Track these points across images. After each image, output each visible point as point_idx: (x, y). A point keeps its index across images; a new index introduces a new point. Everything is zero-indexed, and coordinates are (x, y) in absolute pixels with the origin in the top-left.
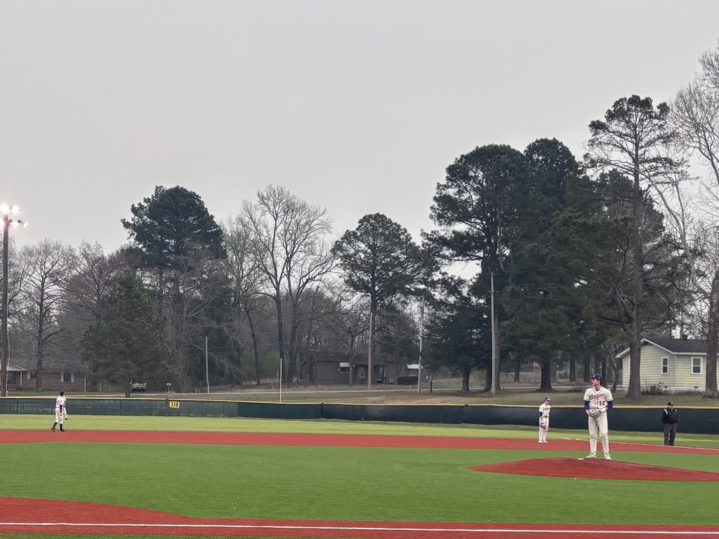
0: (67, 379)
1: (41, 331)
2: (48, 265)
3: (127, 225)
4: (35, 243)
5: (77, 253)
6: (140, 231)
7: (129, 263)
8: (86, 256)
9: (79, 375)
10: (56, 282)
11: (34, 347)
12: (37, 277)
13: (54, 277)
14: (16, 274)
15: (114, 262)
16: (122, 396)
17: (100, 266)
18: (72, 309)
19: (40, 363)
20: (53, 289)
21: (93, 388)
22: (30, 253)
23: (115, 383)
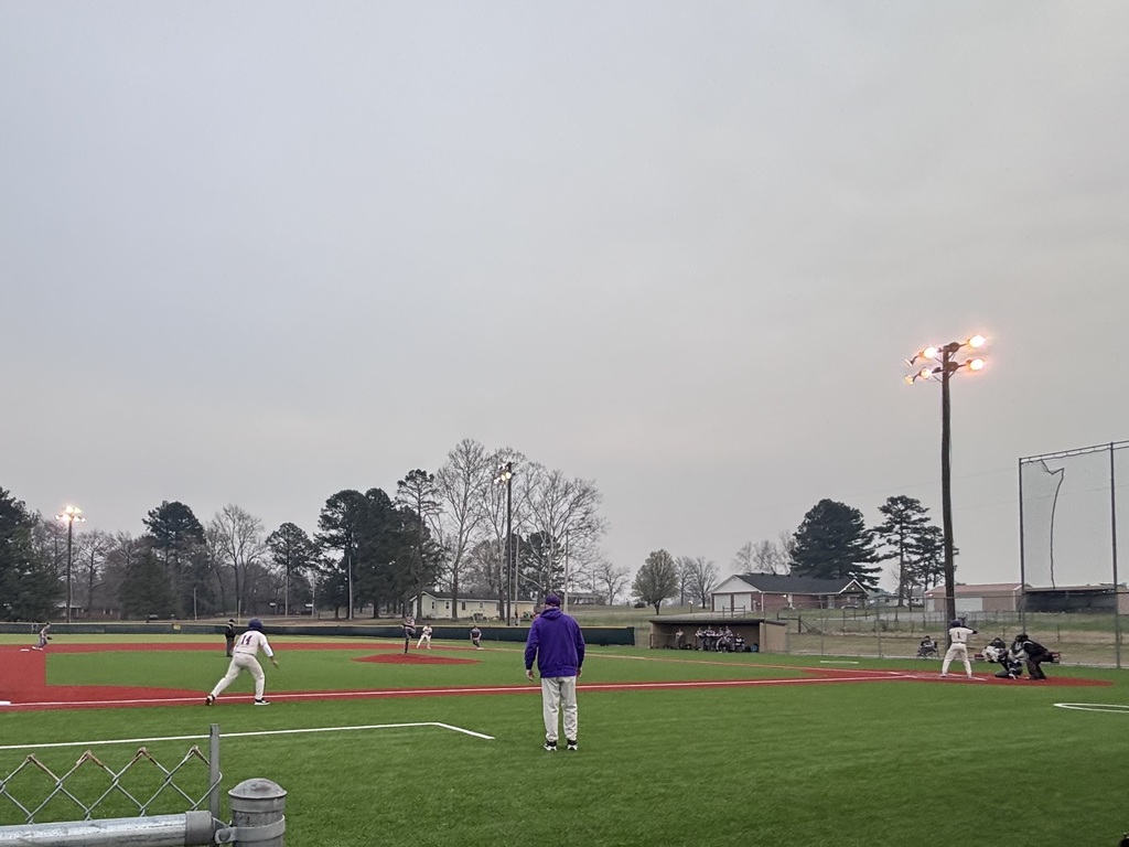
0: (108, 612)
1: (91, 583)
2: (96, 544)
3: (145, 522)
4: (88, 531)
5: (115, 538)
6: (155, 527)
7: (148, 544)
8: (120, 539)
9: (115, 610)
10: (101, 554)
11: (86, 592)
12: (89, 551)
13: (100, 551)
14: (75, 548)
15: (138, 544)
16: (144, 623)
17: (131, 545)
18: (109, 570)
19: (90, 603)
20: (99, 559)
21: (124, 618)
22: (85, 537)
23: (139, 615)
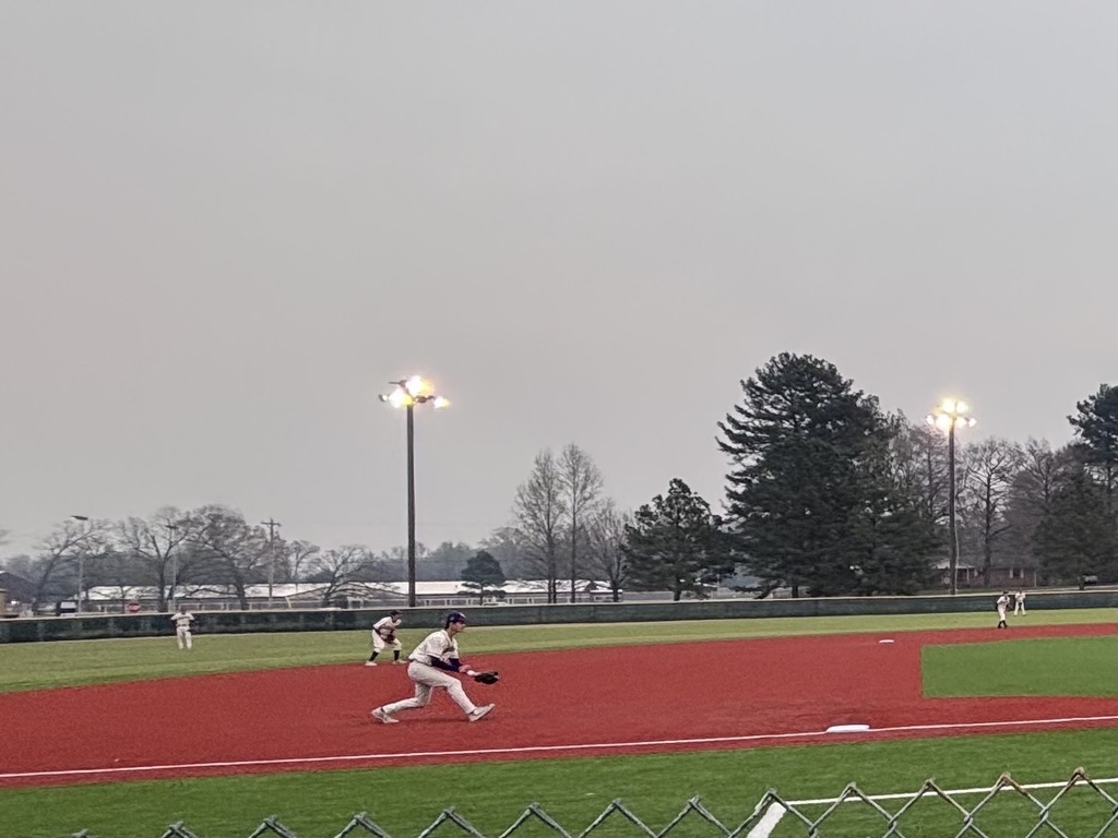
0: (1016, 574)
1: (988, 527)
2: (994, 461)
3: (1073, 422)
4: (979, 441)
5: (1024, 450)
6: (1087, 428)
7: (1077, 458)
8: (1032, 452)
9: (1029, 570)
10: (1002, 478)
11: (981, 543)
12: (983, 475)
13: (1000, 473)
14: (960, 470)
15: (1062, 458)
16: (1076, 590)
17: (1050, 461)
18: (1016, 503)
19: (988, 560)
20: (999, 486)
21: (1043, 584)
22: (975, 450)
23: (1068, 578)
